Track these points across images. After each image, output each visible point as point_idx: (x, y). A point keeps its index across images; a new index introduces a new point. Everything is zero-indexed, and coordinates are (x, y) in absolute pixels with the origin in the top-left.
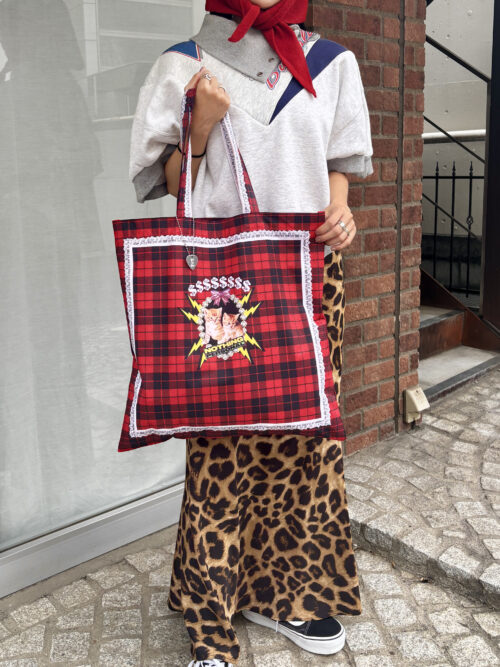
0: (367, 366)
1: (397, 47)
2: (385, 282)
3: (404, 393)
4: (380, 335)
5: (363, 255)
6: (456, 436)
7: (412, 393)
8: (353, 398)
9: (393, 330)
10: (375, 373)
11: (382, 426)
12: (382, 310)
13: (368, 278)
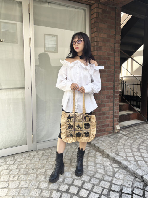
0: (106, 120)
1: (113, 62)
2: (111, 105)
3: (115, 126)
4: (109, 114)
5: (106, 99)
6: (125, 135)
7: (116, 126)
8: (103, 125)
9: (113, 114)
10: (108, 121)
11: (110, 132)
12: (110, 110)
13: (107, 103)
